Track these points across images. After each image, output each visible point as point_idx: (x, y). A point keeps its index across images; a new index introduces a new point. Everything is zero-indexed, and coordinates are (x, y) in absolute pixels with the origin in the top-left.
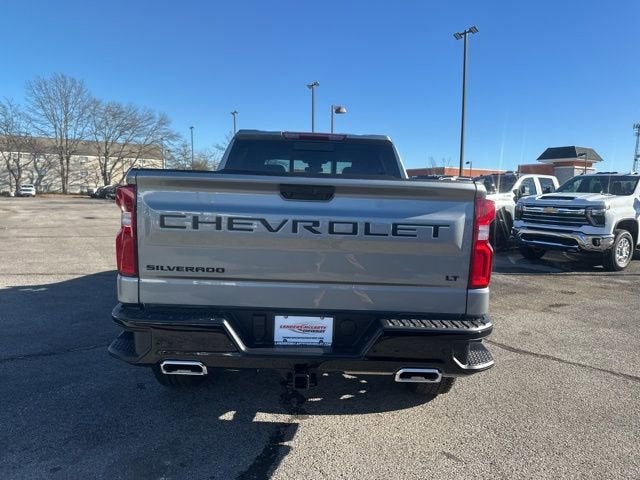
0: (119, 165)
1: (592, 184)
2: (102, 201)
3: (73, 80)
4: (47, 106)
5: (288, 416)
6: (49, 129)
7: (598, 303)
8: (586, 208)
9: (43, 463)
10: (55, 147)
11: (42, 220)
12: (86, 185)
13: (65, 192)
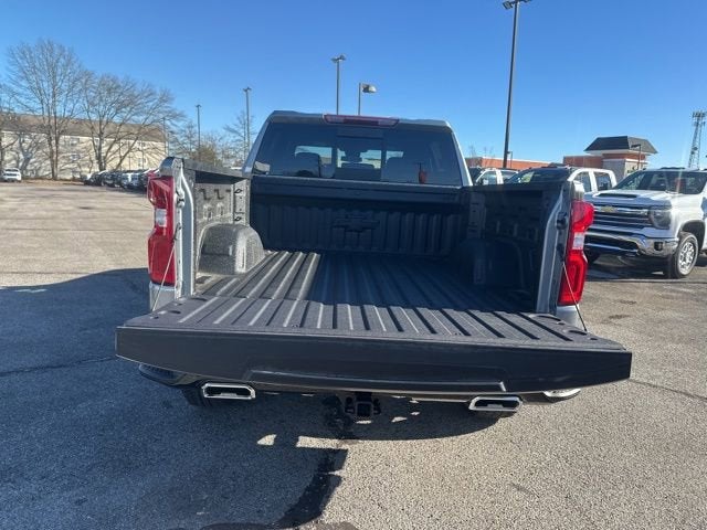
0: (115, 147)
1: (654, 180)
2: (97, 188)
3: (61, 47)
4: (33, 78)
5: (336, 441)
6: (35, 104)
7: (662, 314)
8: (649, 208)
9: (65, 494)
10: (42, 126)
11: (33, 210)
12: (78, 169)
13: (55, 178)
